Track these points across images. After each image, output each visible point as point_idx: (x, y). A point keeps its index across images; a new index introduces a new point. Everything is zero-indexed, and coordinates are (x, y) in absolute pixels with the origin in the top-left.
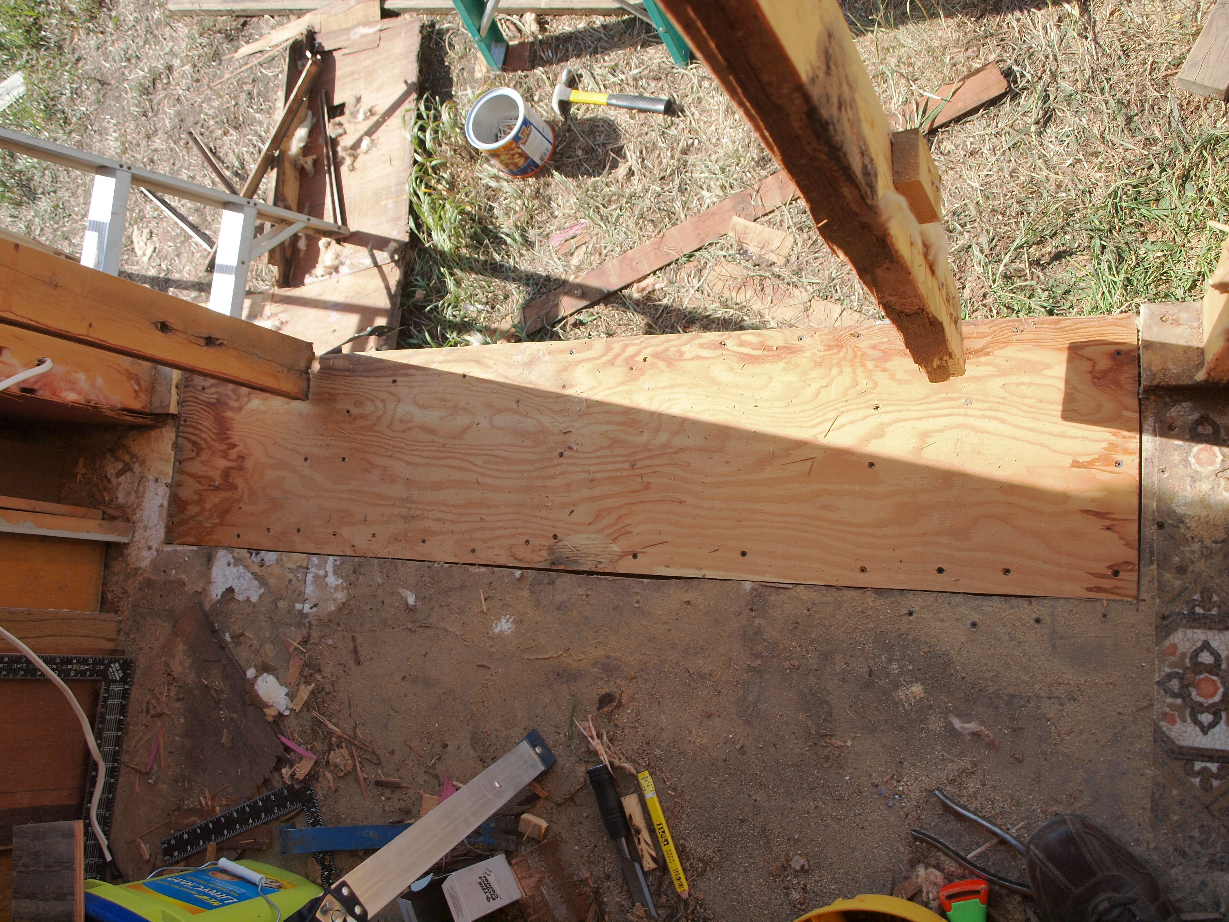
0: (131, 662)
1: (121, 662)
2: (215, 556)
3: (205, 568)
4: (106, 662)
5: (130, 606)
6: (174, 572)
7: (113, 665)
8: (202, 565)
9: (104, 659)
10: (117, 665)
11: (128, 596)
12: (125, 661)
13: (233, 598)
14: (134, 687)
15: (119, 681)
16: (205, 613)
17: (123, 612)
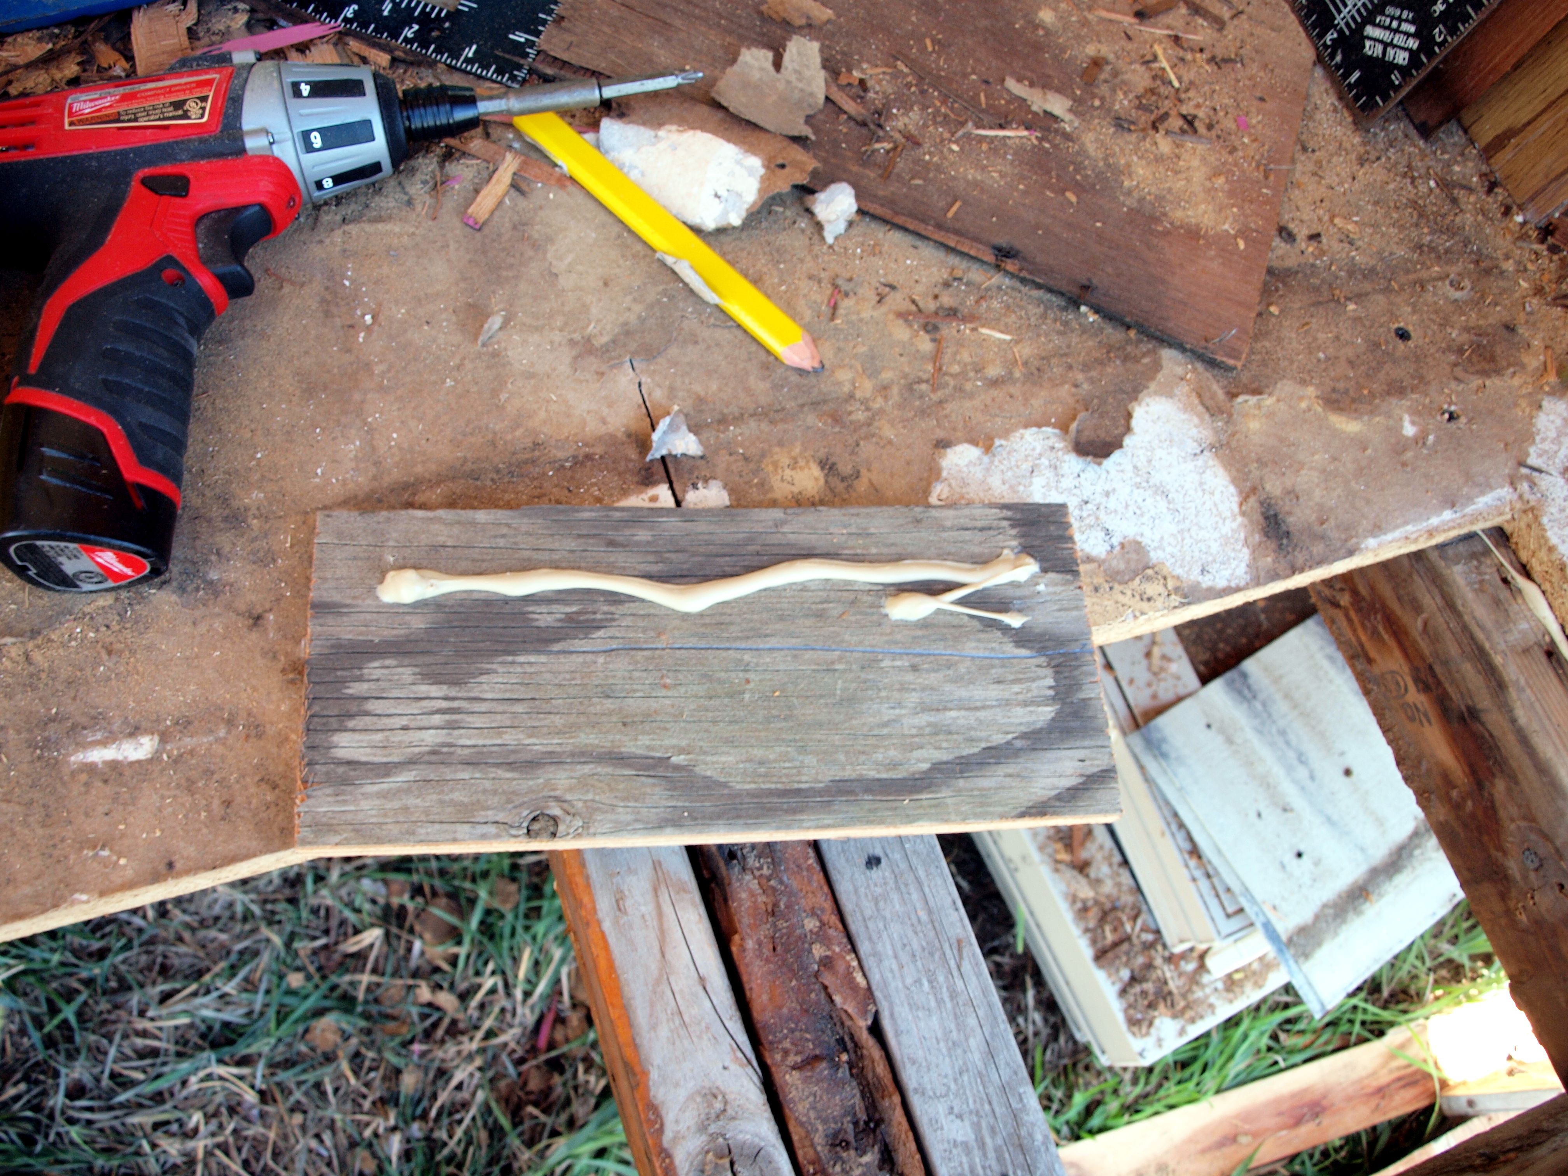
0: (1369, 107)
1: (1396, 78)
2: (1255, 551)
3: (1274, 487)
4: (1439, 34)
5: (1509, 266)
6: (1409, 430)
7: (1413, 44)
8: (1292, 494)
9: (1453, 31)
10: (1402, 58)
11: (1539, 291)
12: (1386, 89)
13: (1064, 428)
14: (1306, 52)
15: (1361, 27)
16: (1165, 339)
17: (1523, 237)
